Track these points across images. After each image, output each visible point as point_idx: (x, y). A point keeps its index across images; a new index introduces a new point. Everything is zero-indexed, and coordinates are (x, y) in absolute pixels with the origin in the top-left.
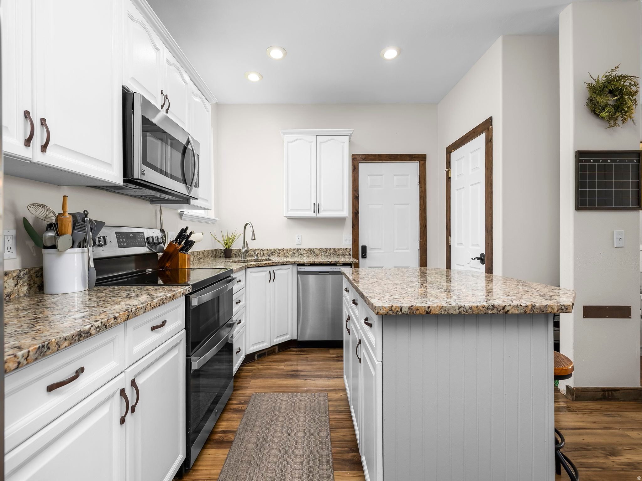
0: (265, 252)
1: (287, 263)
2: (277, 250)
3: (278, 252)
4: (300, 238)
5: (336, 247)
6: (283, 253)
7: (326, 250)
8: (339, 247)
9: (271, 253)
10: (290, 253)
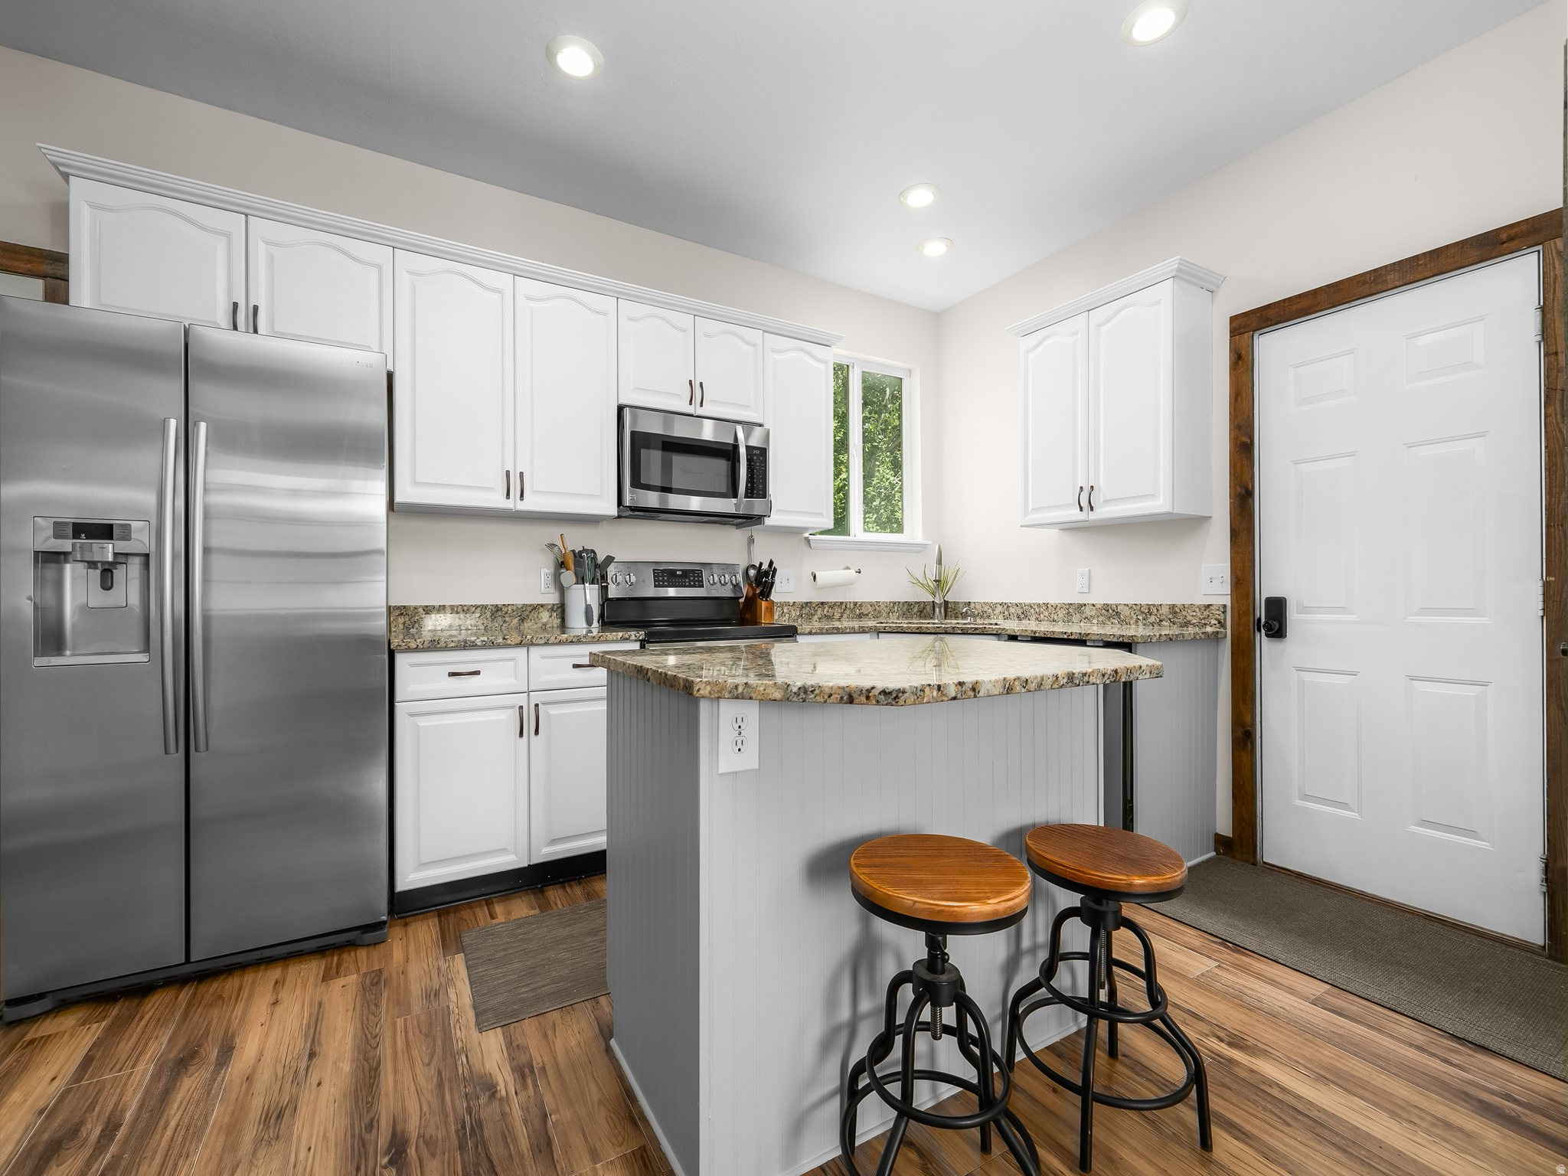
0: (1012, 610)
1: (977, 632)
2: (1036, 607)
3: (1037, 610)
4: (1087, 575)
5: (1179, 602)
6: (1046, 614)
7: (1149, 609)
8: (1187, 602)
9: (1023, 613)
10: (1061, 613)
